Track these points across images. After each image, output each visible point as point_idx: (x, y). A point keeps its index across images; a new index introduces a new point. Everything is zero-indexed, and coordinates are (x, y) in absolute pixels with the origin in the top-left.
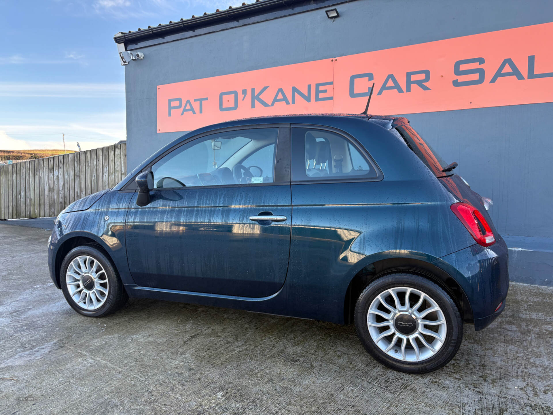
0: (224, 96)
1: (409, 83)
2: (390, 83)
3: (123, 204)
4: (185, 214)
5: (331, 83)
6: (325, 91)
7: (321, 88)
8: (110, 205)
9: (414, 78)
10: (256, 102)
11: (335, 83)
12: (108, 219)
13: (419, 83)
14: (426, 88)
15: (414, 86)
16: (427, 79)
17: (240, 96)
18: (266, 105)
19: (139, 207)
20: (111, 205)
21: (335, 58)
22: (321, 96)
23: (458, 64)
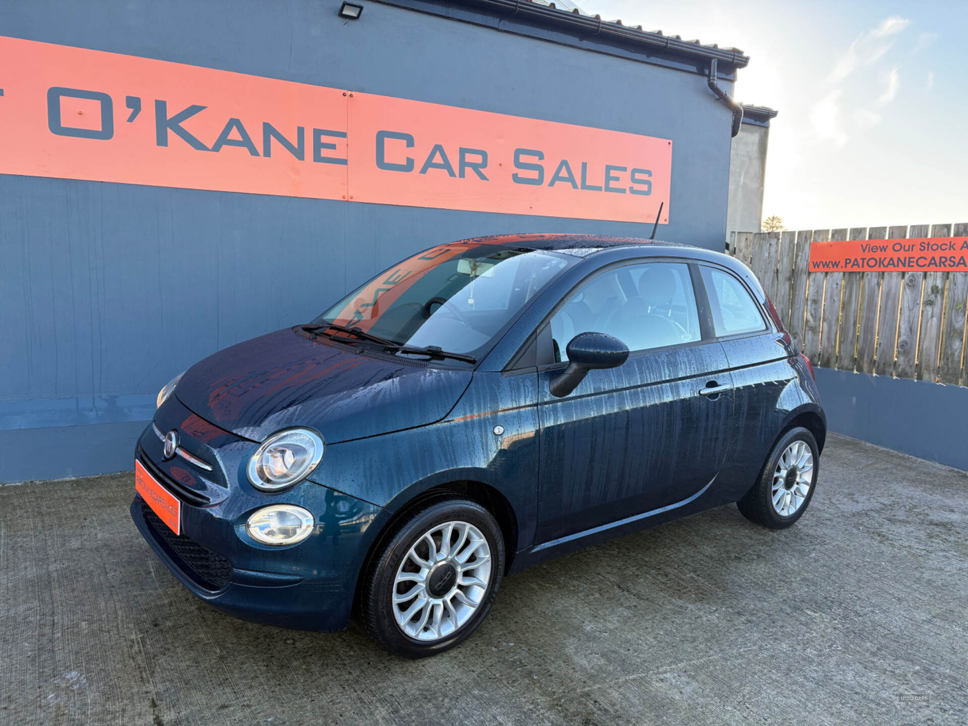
0: (98, 104)
1: (463, 164)
2: (438, 159)
3: (525, 398)
4: (629, 401)
5: (344, 135)
6: (333, 147)
7: (324, 139)
8: (497, 402)
9: (469, 158)
10: (170, 131)
11: (349, 135)
12: (503, 433)
13: (475, 167)
14: (483, 177)
15: (468, 170)
16: (484, 164)
17: (121, 112)
18: (198, 145)
19: (558, 398)
20: (500, 404)
21: (349, 93)
22: (325, 153)
23: (518, 152)
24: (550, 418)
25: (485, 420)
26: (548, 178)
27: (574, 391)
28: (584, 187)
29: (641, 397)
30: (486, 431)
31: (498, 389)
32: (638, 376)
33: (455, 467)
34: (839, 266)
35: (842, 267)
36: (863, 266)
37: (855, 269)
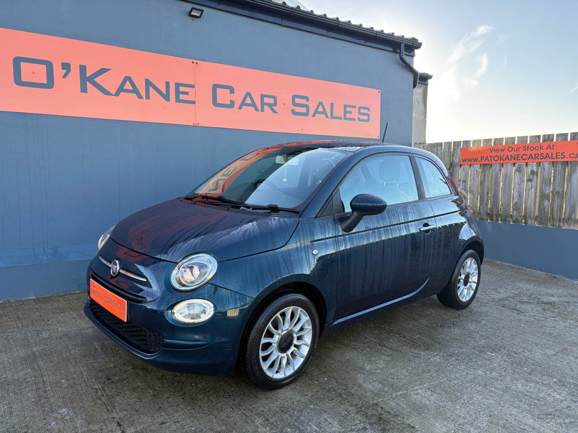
0: (44, 67)
1: (263, 104)
2: (248, 101)
3: (329, 233)
4: (384, 235)
5: (193, 86)
6: (187, 93)
7: (182, 89)
8: (314, 236)
9: (266, 100)
10: (89, 84)
11: (196, 86)
12: (317, 254)
13: (270, 105)
14: (275, 112)
15: (266, 107)
16: (275, 104)
17: (58, 72)
18: (106, 92)
19: (346, 233)
20: (315, 237)
21: (196, 61)
22: (182, 97)
23: (294, 97)
24: (342, 245)
25: (308, 246)
26: (311, 112)
27: (355, 229)
28: (332, 117)
29: (390, 232)
30: (308, 252)
31: (314, 228)
32: (388, 220)
33: (293, 274)
34: (478, 161)
35: (479, 161)
36: (491, 161)
37: (487, 162)
